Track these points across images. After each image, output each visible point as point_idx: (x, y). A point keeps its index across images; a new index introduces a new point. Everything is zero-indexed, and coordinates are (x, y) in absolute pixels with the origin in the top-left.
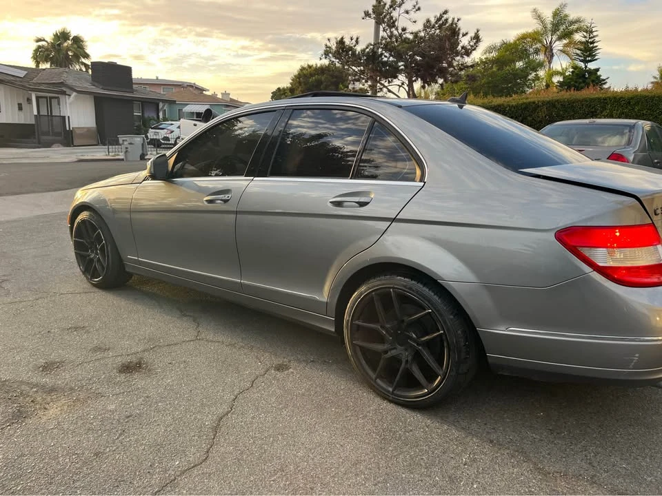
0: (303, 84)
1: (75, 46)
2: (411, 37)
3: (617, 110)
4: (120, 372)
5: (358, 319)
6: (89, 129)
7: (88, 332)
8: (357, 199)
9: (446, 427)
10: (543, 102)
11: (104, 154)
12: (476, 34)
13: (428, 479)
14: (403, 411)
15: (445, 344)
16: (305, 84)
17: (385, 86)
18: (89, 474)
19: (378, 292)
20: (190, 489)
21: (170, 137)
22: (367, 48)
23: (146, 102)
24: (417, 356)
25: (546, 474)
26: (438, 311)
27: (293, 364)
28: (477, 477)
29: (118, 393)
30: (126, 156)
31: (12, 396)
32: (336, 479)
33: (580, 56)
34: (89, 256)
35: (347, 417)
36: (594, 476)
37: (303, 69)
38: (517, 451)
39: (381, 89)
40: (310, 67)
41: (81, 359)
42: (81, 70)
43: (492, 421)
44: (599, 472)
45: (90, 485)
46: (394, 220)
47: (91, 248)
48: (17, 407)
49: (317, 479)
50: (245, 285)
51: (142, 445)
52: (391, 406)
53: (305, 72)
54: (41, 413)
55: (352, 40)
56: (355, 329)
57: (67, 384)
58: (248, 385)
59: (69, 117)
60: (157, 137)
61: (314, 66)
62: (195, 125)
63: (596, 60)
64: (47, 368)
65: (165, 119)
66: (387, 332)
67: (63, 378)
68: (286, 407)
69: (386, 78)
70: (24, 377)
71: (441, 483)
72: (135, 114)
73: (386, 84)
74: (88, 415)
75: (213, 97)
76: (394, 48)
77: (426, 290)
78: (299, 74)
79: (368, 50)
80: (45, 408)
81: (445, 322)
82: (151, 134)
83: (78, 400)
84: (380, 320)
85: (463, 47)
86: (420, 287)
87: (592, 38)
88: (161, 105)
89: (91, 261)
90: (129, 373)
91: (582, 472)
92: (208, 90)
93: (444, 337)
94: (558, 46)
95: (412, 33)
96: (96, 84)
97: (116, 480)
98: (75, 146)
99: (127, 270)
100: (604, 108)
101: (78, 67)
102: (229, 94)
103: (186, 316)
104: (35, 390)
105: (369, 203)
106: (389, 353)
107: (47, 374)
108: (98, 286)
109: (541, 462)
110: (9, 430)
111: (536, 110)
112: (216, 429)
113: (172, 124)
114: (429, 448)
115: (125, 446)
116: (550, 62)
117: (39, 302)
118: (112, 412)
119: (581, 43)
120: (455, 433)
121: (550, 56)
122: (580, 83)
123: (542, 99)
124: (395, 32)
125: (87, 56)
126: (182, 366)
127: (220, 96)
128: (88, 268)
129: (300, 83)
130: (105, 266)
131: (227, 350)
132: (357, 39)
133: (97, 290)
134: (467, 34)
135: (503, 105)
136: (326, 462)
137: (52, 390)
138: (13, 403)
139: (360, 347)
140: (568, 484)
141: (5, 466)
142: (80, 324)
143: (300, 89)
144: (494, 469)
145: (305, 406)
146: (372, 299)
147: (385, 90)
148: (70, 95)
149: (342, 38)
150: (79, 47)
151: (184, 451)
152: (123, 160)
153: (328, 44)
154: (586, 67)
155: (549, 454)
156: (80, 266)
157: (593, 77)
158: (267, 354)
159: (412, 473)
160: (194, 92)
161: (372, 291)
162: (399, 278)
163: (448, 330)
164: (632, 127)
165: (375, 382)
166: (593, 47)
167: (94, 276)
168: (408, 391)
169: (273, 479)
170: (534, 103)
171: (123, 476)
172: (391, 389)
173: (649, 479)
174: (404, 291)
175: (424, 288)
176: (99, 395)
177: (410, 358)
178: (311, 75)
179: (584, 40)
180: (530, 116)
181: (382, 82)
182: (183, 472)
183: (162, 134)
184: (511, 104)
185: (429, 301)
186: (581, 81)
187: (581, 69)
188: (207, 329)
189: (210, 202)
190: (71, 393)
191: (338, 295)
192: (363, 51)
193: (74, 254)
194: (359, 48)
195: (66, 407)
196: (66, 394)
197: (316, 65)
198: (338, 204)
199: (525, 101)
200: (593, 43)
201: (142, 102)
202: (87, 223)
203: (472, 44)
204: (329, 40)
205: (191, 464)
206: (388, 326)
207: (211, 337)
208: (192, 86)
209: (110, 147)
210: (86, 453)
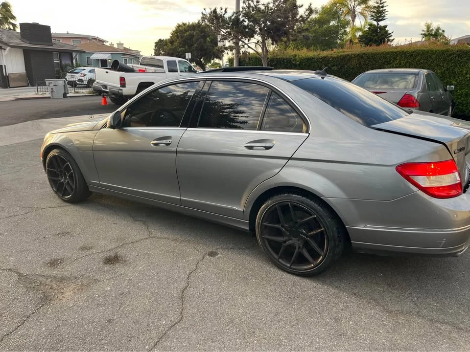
0: (180, 37)
1: (4, 10)
2: (263, 8)
3: (404, 60)
4: (105, 263)
5: (266, 222)
6: (20, 75)
7: (72, 236)
8: (264, 145)
9: (326, 287)
10: (355, 55)
11: (35, 93)
12: (309, 6)
13: (322, 321)
14: (297, 279)
15: (325, 236)
16: (181, 38)
17: (246, 44)
18: (108, 334)
19: (280, 204)
20: (177, 338)
21: (84, 79)
22: (233, 16)
23: (62, 52)
24: (306, 244)
25: (391, 312)
26: (320, 216)
27: (220, 251)
28: (351, 318)
29: (109, 278)
30: (52, 95)
31: (35, 286)
32: (267, 325)
33: (374, 17)
34: (60, 180)
35: (263, 285)
36: (419, 312)
37: (179, 26)
38: (372, 299)
39: (243, 46)
40: (184, 24)
41: (75, 256)
42: (10, 29)
43: (353, 281)
44: (421, 309)
45: (111, 342)
46: (290, 159)
47: (61, 175)
48: (42, 293)
49: (255, 326)
50: (183, 200)
51: (137, 312)
52: (289, 276)
53: (180, 28)
54: (60, 296)
55: (221, 9)
56: (264, 228)
57: (71, 275)
58: (194, 267)
59: (5, 66)
60: (74, 80)
61: (188, 24)
62: (107, 72)
63: (385, 19)
64: (53, 263)
65: (78, 66)
66: (285, 229)
67: (67, 270)
68: (223, 280)
69: (246, 37)
70: (40, 271)
71: (330, 323)
72: (55, 62)
73: (246, 41)
74: (93, 295)
75: (111, 47)
76: (252, 16)
77: (312, 203)
78: (176, 30)
79: (233, 17)
80: (62, 293)
81: (326, 223)
82: (69, 77)
83: (83, 285)
84: (282, 222)
85: (301, 16)
86: (308, 201)
87: (382, 3)
88: (74, 54)
89: (62, 184)
90: (112, 263)
91: (411, 310)
92: (108, 42)
93: (325, 233)
94: (359, 9)
95: (264, 5)
96: (24, 40)
97: (128, 336)
98: (11, 88)
99: (90, 190)
100: (395, 59)
101: (7, 26)
102: (123, 44)
103: (137, 221)
104: (50, 280)
105: (272, 147)
106: (287, 243)
107: (55, 268)
108: (69, 201)
109: (386, 305)
110: (43, 310)
111: (350, 60)
112: (182, 299)
113: (84, 69)
114: (319, 301)
115: (126, 314)
116: (353, 21)
117: (29, 215)
118: (110, 291)
119: (375, 7)
120: (332, 291)
121: (354, 17)
122: (374, 36)
123: (354, 52)
124: (252, 4)
125: (13, 18)
126: (146, 257)
127: (116, 46)
128: (60, 189)
129: (177, 37)
130: (74, 187)
131: (173, 244)
132: (226, 9)
133: (68, 204)
134: (302, 6)
135: (328, 56)
136: (258, 315)
137: (62, 279)
138: (38, 290)
139: (267, 239)
140: (405, 317)
141: (49, 335)
142: (65, 231)
143: (178, 41)
144: (360, 312)
145: (235, 279)
146: (276, 209)
147: (246, 46)
148: (5, 49)
149: (215, 9)
150: (7, 11)
151: (166, 315)
152: (49, 98)
153: (204, 13)
154: (378, 24)
155: (390, 300)
156: (52, 188)
157: (383, 32)
158: (201, 245)
159: (312, 318)
160: (98, 44)
161: (276, 204)
162: (294, 195)
163: (328, 228)
164: (417, 75)
165: (278, 261)
166: (383, 10)
167: (64, 195)
168: (301, 266)
169: (228, 328)
170: (349, 55)
171: (131, 334)
172: (289, 265)
173: (451, 311)
174: (297, 203)
175: (312, 202)
176: (96, 281)
177: (301, 246)
178: (186, 31)
179: (376, 5)
180: (346, 64)
181: (243, 40)
182: (170, 328)
183: (77, 77)
184: (333, 56)
185: (315, 210)
186: (374, 34)
187: (374, 26)
188: (155, 229)
189: (156, 145)
190: (76, 280)
191: (251, 206)
192: (230, 18)
193: (47, 179)
194: (227, 16)
195: (76, 290)
196: (73, 281)
197: (189, 23)
198: (250, 148)
199: (342, 54)
200: (382, 7)
201: (59, 52)
202: (58, 158)
203: (307, 13)
204: (205, 9)
205: (173, 322)
206: (286, 225)
207: (159, 235)
208: (96, 39)
209: (38, 87)
210: (102, 320)
